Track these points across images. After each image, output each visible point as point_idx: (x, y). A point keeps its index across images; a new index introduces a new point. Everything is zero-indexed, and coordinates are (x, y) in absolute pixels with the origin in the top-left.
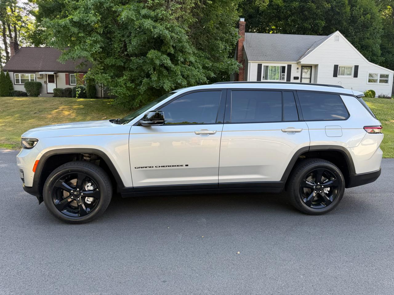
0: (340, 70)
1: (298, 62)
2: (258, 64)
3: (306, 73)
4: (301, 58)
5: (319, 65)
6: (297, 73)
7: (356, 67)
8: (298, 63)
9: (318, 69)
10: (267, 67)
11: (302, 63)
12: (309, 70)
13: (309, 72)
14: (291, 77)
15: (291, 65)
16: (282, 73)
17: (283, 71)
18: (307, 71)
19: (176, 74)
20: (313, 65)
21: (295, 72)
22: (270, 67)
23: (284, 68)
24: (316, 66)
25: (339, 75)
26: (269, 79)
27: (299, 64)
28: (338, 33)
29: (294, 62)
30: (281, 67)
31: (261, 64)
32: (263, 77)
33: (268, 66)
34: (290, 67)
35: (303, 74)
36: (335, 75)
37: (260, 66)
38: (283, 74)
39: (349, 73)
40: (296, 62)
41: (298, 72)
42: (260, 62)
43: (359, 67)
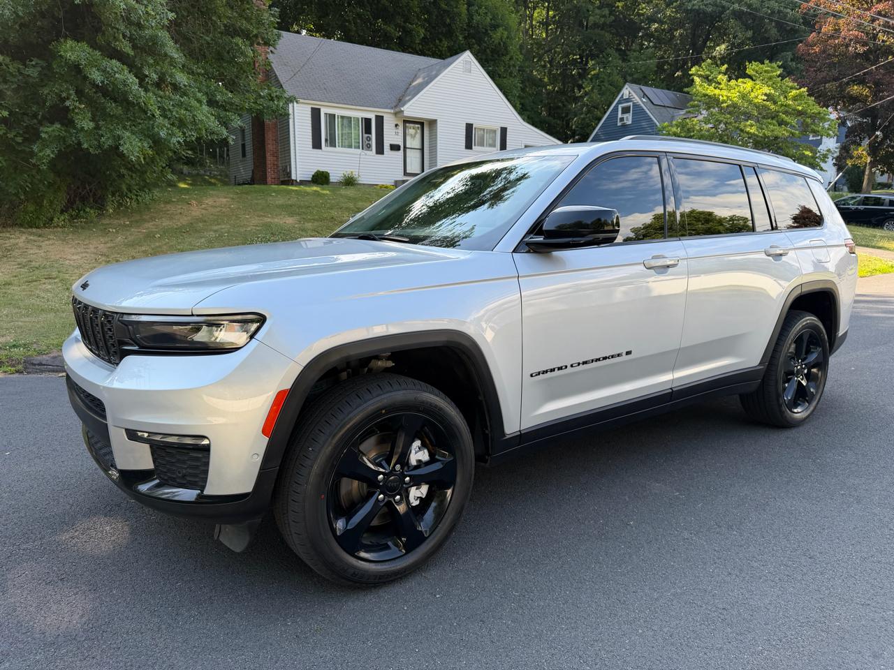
0: (476, 136)
1: (397, 110)
2: (312, 108)
3: (413, 137)
4: (401, 101)
5: (438, 122)
6: (396, 136)
7: (504, 131)
8: (396, 114)
9: (436, 130)
10: (332, 117)
11: (407, 113)
12: (419, 131)
13: (418, 136)
14: (385, 144)
15: (383, 117)
16: (366, 133)
17: (368, 130)
18: (416, 133)
19: (146, 114)
20: (427, 120)
21: (392, 135)
22: (338, 118)
23: (367, 122)
24: (433, 123)
25: (475, 145)
26: (339, 146)
27: (399, 115)
28: (467, 56)
29: (389, 111)
30: (362, 118)
31: (319, 110)
32: (326, 140)
33: (335, 115)
34: (380, 120)
35: (408, 138)
36: (469, 145)
37: (316, 113)
38: (368, 137)
39: (491, 142)
40: (392, 111)
41: (397, 134)
42: (316, 104)
43: (508, 130)
